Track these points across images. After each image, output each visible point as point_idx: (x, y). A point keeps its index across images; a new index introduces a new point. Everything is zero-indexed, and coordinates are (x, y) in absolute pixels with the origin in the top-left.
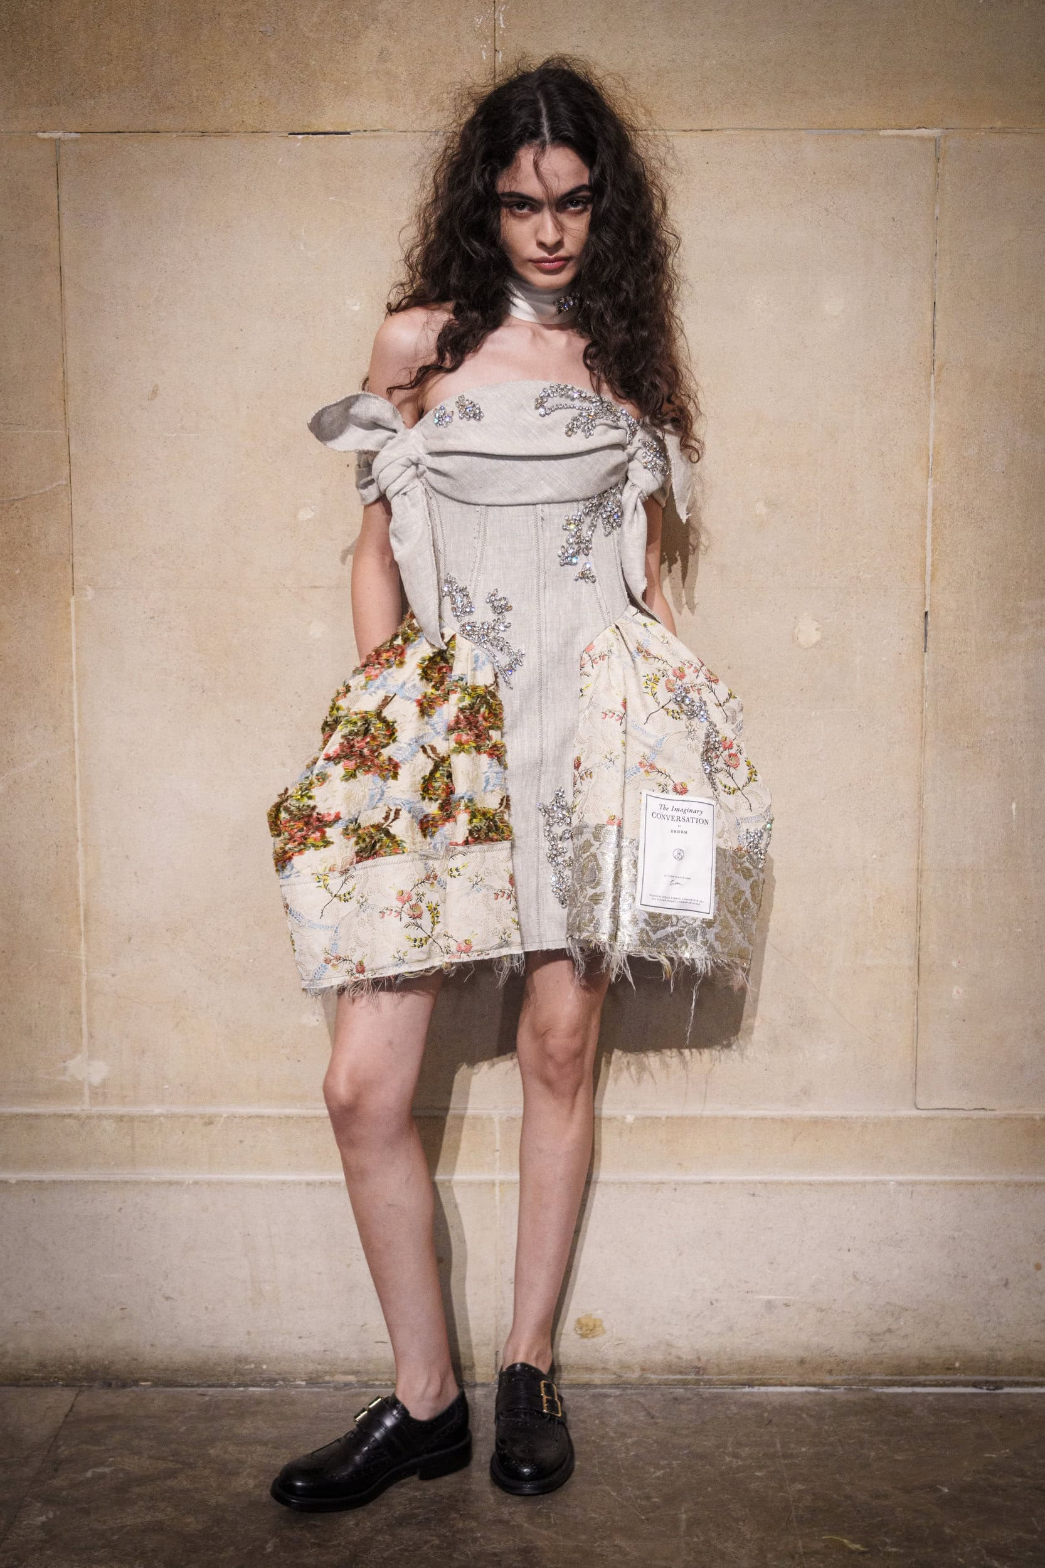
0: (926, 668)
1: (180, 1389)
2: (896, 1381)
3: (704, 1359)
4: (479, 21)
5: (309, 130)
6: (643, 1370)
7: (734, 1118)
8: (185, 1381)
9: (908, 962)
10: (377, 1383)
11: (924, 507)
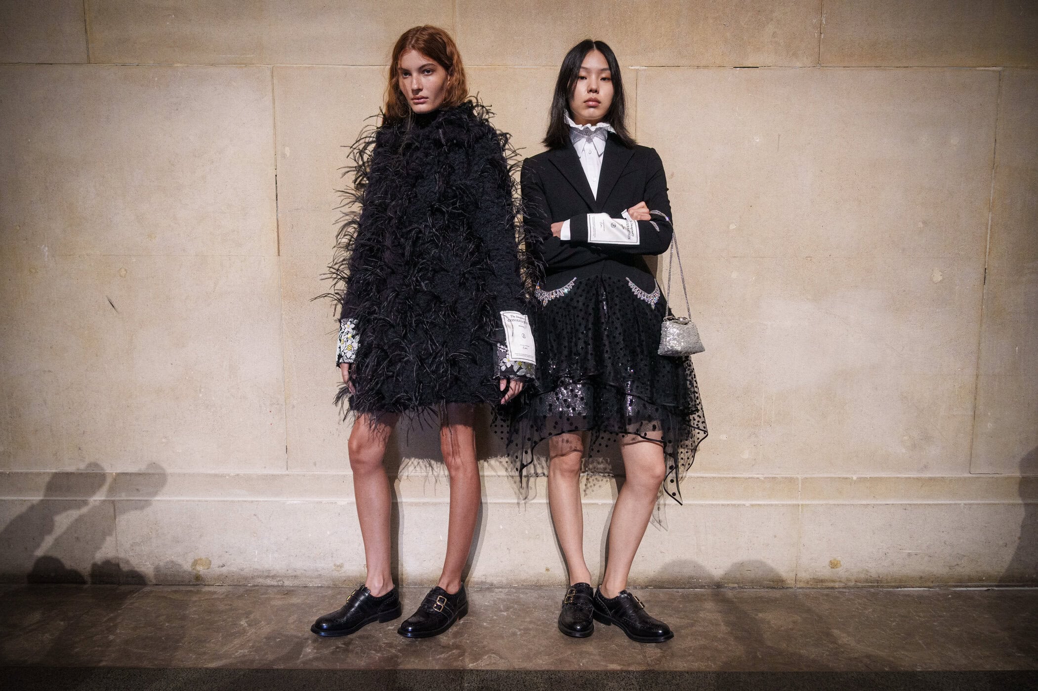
0: (985, 291)
1: (666, 590)
2: (959, 585)
3: (881, 577)
4: (814, 21)
5: (742, 66)
6: (856, 581)
7: (898, 478)
8: (667, 586)
9: (971, 413)
10: (746, 587)
11: (987, 224)
